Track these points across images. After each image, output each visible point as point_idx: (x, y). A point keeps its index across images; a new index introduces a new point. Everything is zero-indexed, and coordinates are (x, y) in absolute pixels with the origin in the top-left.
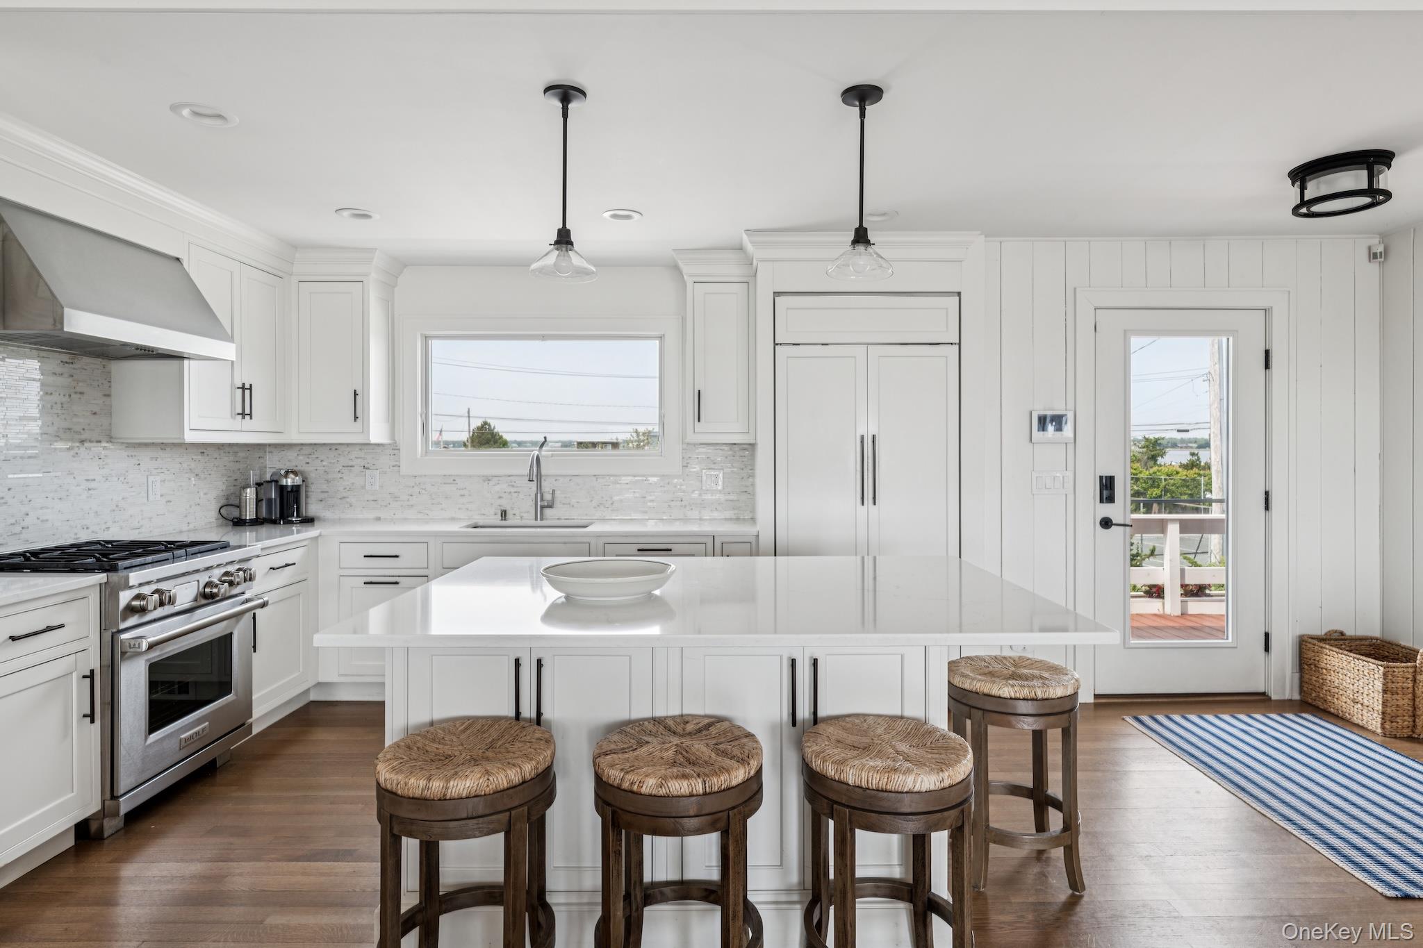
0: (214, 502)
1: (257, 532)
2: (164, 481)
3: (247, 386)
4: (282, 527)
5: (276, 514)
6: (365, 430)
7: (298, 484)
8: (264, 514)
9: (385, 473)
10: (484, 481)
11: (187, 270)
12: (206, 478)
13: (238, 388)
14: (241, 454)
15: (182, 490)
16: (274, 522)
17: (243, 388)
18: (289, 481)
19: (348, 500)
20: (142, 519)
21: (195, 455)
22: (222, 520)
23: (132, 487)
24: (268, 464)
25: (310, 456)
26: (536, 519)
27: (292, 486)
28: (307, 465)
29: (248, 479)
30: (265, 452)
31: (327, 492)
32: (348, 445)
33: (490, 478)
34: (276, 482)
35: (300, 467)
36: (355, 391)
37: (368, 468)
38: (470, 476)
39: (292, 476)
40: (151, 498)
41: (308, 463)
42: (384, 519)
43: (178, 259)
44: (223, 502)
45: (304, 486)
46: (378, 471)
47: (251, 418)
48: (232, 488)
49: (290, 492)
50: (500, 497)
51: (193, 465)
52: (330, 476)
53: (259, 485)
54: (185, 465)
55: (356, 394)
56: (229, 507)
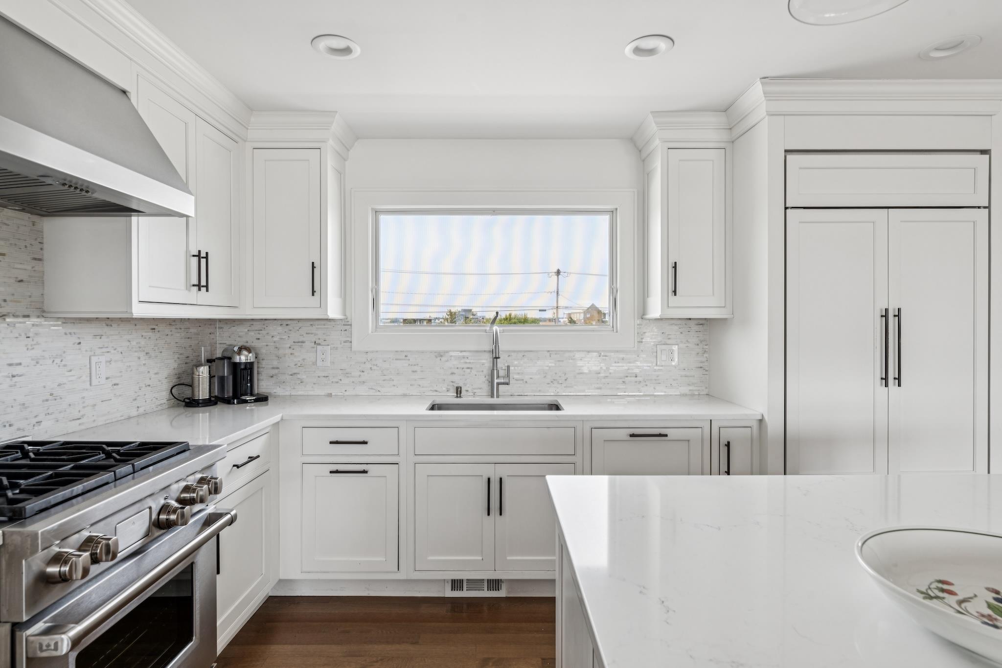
0: (165, 381)
1: (210, 412)
2: (110, 361)
3: (203, 254)
4: (236, 407)
5: (229, 392)
6: (323, 304)
7: (252, 361)
8: (216, 392)
9: (337, 349)
10: (436, 357)
11: (136, 107)
12: (157, 356)
13: (194, 256)
14: (193, 330)
15: (131, 370)
16: (228, 401)
17: (199, 256)
18: (243, 358)
19: (299, 376)
20: (84, 407)
21: (146, 332)
22: (174, 400)
23: (71, 371)
24: (219, 340)
25: (261, 332)
26: (492, 396)
27: (246, 363)
28: (258, 341)
29: (199, 356)
30: (216, 328)
31: (278, 368)
32: (299, 320)
33: (442, 354)
34: (230, 358)
35: (251, 341)
36: (313, 263)
37: (319, 344)
38: (423, 352)
39: (245, 352)
40: (94, 382)
41: (259, 339)
42: (335, 395)
43: (124, 92)
44: (174, 381)
45: (256, 362)
46: (329, 346)
47: (207, 290)
48: (184, 366)
49: (243, 369)
50: (452, 373)
51: (143, 342)
52: (281, 352)
53: (210, 361)
54: (134, 343)
55: (313, 267)
56: (181, 386)
